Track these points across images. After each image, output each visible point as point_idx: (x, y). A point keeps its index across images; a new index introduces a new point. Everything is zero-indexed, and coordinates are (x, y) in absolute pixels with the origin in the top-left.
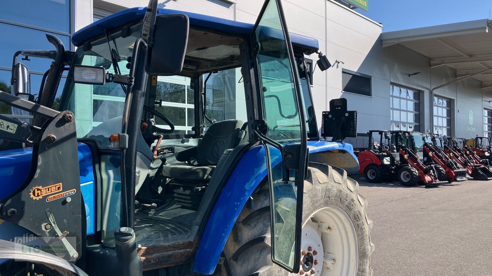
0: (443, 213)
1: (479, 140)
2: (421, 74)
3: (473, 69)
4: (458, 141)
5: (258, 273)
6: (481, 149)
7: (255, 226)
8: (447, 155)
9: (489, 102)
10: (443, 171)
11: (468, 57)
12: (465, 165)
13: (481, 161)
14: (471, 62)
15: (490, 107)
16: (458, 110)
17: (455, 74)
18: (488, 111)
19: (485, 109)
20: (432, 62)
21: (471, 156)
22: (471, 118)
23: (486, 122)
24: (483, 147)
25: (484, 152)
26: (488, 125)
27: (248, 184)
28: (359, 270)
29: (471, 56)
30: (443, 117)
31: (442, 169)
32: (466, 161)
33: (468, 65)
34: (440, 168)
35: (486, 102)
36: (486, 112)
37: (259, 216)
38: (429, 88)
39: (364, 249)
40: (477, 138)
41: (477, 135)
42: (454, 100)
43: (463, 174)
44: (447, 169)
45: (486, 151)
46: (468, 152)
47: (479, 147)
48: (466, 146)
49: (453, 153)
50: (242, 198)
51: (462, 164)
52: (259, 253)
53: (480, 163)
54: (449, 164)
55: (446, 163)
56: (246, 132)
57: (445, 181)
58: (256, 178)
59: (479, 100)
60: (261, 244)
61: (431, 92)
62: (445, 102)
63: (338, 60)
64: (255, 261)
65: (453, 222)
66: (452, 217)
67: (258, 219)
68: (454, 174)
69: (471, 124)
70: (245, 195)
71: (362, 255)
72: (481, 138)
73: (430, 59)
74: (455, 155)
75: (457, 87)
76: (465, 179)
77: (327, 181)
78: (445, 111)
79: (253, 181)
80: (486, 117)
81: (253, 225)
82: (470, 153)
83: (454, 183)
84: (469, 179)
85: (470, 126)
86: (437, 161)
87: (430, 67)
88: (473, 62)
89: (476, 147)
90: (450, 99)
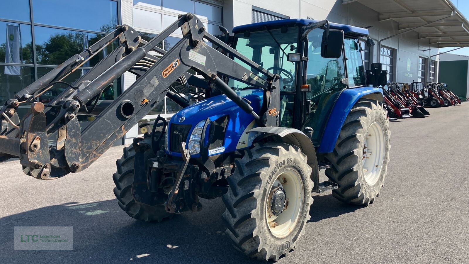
0: (400, 139)
1: (415, 84)
2: (372, 27)
3: (414, 22)
4: (399, 85)
5: (354, 152)
6: (416, 93)
7: (348, 130)
8: (393, 97)
9: (424, 51)
10: (392, 110)
11: (412, 13)
12: (407, 105)
13: (418, 102)
14: (413, 17)
15: (424, 56)
16: (399, 59)
17: (398, 27)
18: (422, 59)
19: (420, 57)
20: (381, 17)
21: (410, 98)
22: (409, 66)
23: (420, 69)
24: (418, 90)
25: (418, 95)
26: (422, 72)
27: (346, 109)
28: (385, 157)
29: (413, 12)
30: (387, 65)
31: (391, 108)
32: (408, 102)
33: (411, 19)
34: (390, 108)
35: (421, 51)
36: (421, 59)
37: (350, 125)
38: (377, 39)
39: (388, 147)
40: (414, 82)
41: (413, 81)
42: (396, 49)
43: (407, 112)
44: (395, 109)
45: (420, 94)
46: (407, 95)
47: (414, 90)
48: (406, 90)
49: (398, 96)
50: (344, 117)
51: (404, 105)
52: (352, 143)
53: (417, 104)
54: (397, 104)
55: (394, 104)
56: (323, 82)
57: (394, 118)
58: (349, 106)
59: (415, 49)
60: (354, 138)
61: (379, 43)
62: (389, 52)
63: (309, 17)
64: (351, 147)
65: (409, 144)
66: (407, 142)
67: (350, 127)
68: (400, 113)
69: (409, 71)
70: (345, 115)
71: (386, 149)
72: (417, 83)
73: (379, 14)
74: (399, 97)
75: (399, 38)
76: (408, 116)
77: (377, 108)
78: (389, 59)
79: (348, 108)
80: (421, 64)
81: (347, 130)
82: (409, 95)
83: (399, 120)
84: (411, 117)
85: (408, 72)
86: (387, 102)
87: (379, 21)
88: (415, 17)
89: (412, 90)
90: (393, 49)
